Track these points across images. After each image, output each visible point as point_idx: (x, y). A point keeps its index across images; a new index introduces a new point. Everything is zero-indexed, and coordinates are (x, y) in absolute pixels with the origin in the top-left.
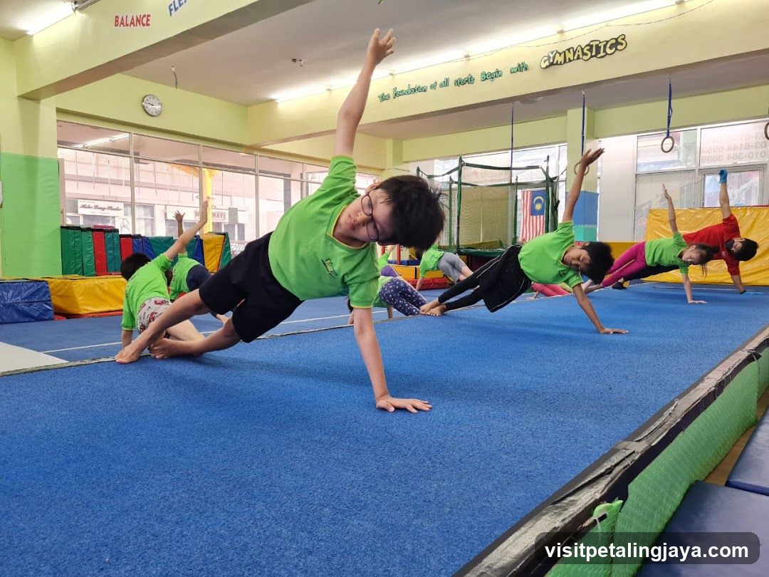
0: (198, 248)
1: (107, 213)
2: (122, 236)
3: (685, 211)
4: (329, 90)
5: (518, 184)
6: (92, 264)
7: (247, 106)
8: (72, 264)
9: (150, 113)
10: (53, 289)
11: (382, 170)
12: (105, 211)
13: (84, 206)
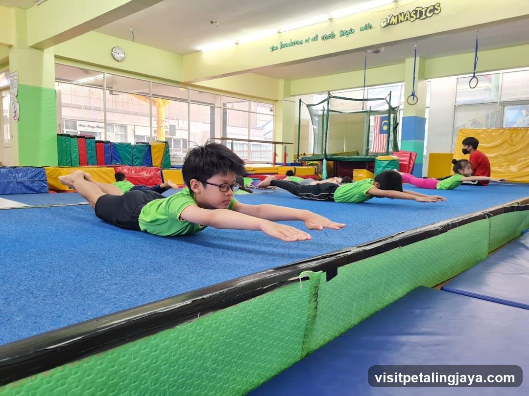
0: (148, 151)
1: (95, 130)
2: (97, 142)
3: (485, 130)
4: (237, 44)
5: (371, 111)
6: (77, 160)
7: (183, 55)
8: (64, 160)
9: (117, 59)
10: (49, 174)
11: (276, 101)
12: (94, 129)
13: (80, 125)
